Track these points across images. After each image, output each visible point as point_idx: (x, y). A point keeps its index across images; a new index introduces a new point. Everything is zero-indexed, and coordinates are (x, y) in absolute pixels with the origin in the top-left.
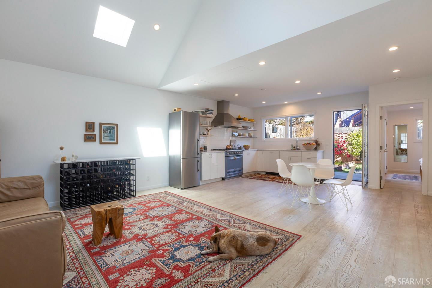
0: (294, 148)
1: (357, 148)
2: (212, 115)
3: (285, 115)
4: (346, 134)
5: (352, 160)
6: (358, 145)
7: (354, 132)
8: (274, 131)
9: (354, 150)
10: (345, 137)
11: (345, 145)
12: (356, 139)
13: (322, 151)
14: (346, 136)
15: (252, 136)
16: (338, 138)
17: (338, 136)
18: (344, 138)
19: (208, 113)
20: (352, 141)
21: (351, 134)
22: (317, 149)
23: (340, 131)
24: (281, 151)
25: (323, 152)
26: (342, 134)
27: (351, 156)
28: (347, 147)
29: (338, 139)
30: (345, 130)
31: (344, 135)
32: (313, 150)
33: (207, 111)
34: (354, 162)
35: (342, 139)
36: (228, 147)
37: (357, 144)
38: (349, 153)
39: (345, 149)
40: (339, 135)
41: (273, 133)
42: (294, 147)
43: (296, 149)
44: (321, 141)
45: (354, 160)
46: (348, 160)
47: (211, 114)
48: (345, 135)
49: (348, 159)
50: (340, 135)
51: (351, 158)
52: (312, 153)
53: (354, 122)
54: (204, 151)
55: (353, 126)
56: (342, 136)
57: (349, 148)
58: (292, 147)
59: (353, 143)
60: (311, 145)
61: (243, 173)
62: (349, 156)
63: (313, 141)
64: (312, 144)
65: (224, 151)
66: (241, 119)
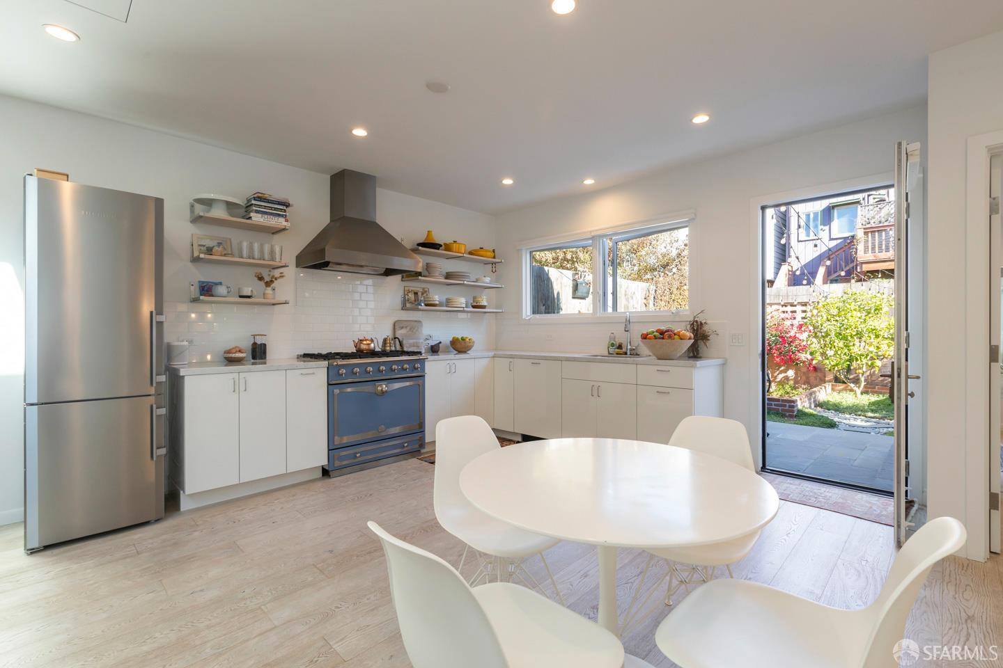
0: (619, 350)
1: (841, 344)
2: (282, 220)
3: (591, 232)
4: (805, 304)
5: (822, 381)
6: (845, 338)
7: (829, 297)
8: (579, 294)
9: (830, 353)
10: (804, 315)
11: (804, 336)
12: (838, 318)
13: (719, 361)
14: (804, 311)
15: (484, 307)
16: (783, 316)
17: (784, 312)
18: (799, 316)
19: (257, 212)
20: (824, 325)
21: (820, 305)
22: (700, 355)
23: (788, 296)
24: (568, 359)
25: (723, 365)
26: (792, 305)
27: (820, 369)
28: (809, 343)
29: (783, 319)
30: (802, 292)
31: (799, 309)
32: (680, 358)
33: (253, 202)
34: (829, 386)
35: (795, 318)
36: (363, 347)
37: (840, 334)
38: (814, 362)
39: (804, 349)
40: (784, 309)
41: (573, 298)
42: (620, 347)
43: (626, 353)
44: (713, 323)
45: (830, 381)
46: (812, 379)
47: (282, 216)
48: (804, 308)
49: (812, 376)
50: (789, 309)
51: (819, 374)
52: (677, 371)
53: (829, 272)
54: (253, 364)
55: (825, 282)
56: (795, 312)
57: (815, 345)
58: (613, 345)
59: (825, 330)
60: (670, 337)
61: (427, 441)
62: (814, 367)
63: (684, 324)
64: (678, 334)
65: (325, 363)
66: (436, 246)
